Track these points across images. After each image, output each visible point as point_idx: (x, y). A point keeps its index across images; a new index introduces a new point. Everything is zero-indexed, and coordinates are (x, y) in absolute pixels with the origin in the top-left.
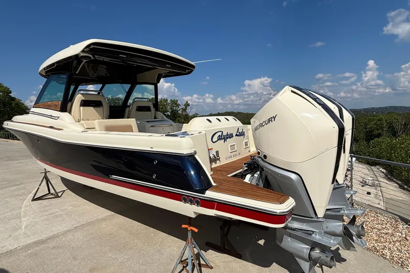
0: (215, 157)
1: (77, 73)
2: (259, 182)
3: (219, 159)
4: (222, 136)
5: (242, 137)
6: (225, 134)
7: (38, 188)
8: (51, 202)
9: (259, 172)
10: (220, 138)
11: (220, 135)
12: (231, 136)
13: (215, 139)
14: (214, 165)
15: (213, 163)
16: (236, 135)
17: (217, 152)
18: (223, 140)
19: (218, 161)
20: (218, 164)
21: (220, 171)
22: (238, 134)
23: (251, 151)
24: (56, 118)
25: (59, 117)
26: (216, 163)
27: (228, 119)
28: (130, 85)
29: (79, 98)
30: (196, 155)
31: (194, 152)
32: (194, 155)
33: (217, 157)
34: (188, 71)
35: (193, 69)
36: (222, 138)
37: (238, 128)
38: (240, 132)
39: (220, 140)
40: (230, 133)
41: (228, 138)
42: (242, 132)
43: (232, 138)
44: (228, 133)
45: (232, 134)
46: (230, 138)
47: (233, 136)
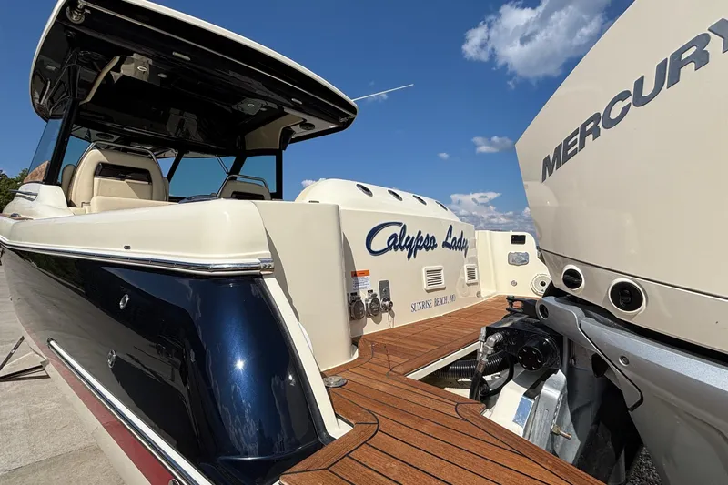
0: (375, 301)
3: (388, 309)
4: (401, 239)
5: (461, 253)
6: (412, 232)
7: (11, 354)
9: (560, 376)
10: (395, 243)
11: (394, 236)
12: (429, 244)
14: (370, 327)
15: (370, 321)
16: (445, 244)
17: (384, 286)
18: (406, 252)
19: (385, 315)
20: (386, 323)
21: (386, 349)
22: (450, 241)
23: (483, 295)
24: (33, 197)
25: (36, 195)
26: (378, 322)
27: (422, 201)
28: (234, 158)
29: (94, 156)
30: (269, 276)
31: (262, 265)
32: (261, 276)
33: (384, 300)
34: (342, 120)
35: (353, 116)
36: (403, 244)
37: (451, 227)
38: (455, 239)
39: (396, 249)
40: (428, 235)
41: (420, 248)
42: (460, 240)
43: (433, 248)
44: (420, 233)
45: (433, 237)
46: (427, 249)
47: (436, 246)
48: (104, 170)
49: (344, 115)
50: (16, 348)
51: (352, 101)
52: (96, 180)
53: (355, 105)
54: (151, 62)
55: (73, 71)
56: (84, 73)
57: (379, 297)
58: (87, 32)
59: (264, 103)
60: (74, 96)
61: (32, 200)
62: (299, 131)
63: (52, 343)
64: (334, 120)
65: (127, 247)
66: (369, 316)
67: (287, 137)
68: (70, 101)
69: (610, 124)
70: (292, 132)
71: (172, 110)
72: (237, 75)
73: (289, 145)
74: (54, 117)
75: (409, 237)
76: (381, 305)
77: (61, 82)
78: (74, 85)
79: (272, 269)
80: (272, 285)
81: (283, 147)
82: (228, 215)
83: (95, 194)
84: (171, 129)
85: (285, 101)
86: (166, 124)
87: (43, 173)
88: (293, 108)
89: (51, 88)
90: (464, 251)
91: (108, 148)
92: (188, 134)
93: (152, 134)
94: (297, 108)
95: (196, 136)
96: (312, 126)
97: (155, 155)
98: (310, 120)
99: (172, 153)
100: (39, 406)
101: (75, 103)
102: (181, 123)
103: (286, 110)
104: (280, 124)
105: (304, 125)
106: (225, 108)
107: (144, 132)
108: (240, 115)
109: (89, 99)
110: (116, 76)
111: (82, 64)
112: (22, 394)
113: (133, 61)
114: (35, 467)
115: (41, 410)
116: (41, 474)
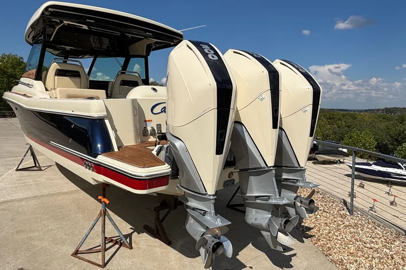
1: (51, 40)
7: (23, 159)
11: (164, 108)
13: (158, 110)
14: (151, 139)
15: (151, 137)
17: (159, 126)
24: (31, 86)
25: (32, 85)
28: (124, 59)
29: (54, 66)
30: (106, 119)
31: (104, 116)
32: (104, 119)
34: (176, 41)
35: (182, 39)
48: (60, 73)
49: (176, 39)
50: (25, 156)
51: (179, 32)
52: (56, 77)
53: (182, 33)
57: (156, 129)
61: (31, 88)
65: (73, 111)
66: (151, 135)
70: (152, 46)
73: (151, 52)
76: (157, 132)
79: (108, 118)
80: (107, 122)
81: (148, 54)
83: (56, 84)
100: (38, 180)
104: (145, 43)
114: (42, 196)
115: (40, 181)
116: (45, 198)
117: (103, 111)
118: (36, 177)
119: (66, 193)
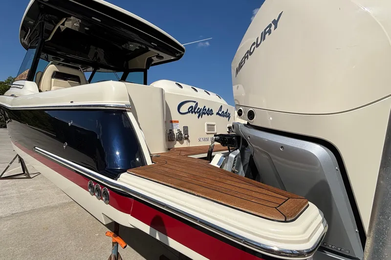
0: (180, 134)
2: (238, 167)
3: (187, 138)
4: (195, 109)
5: (226, 119)
6: (200, 106)
7: (9, 166)
8: (16, 182)
9: (238, 151)
10: (192, 110)
11: (192, 107)
12: (210, 112)
13: (184, 109)
14: (178, 145)
15: (178, 142)
16: (218, 114)
17: (186, 129)
18: (197, 115)
19: (185, 141)
20: (185, 144)
22: (220, 113)
24: (21, 87)
25: (23, 86)
26: (182, 143)
27: (208, 93)
28: (123, 73)
29: (51, 68)
30: (129, 111)
31: (126, 107)
32: (126, 111)
33: (185, 135)
34: (177, 55)
35: (183, 53)
36: (196, 111)
37: (221, 106)
38: (223, 112)
39: (192, 113)
40: (209, 109)
41: (205, 114)
42: (226, 113)
43: (211, 115)
44: (205, 107)
45: (211, 110)
46: (208, 114)
47: (213, 114)
48: (57, 75)
49: (178, 52)
50: (11, 163)
51: (182, 45)
52: (53, 80)
53: (184, 48)
54: (80, 21)
55: (42, 25)
56: (47, 25)
57: (182, 133)
58: (50, 5)
59: (139, 45)
60: (42, 37)
62: (156, 60)
63: (36, 148)
64: (173, 55)
65: (72, 102)
66: (177, 140)
67: (150, 63)
68: (40, 39)
69: (251, 54)
70: (152, 60)
71: (91, 47)
72: (125, 30)
73: (150, 67)
74: (31, 47)
75: (199, 108)
76: (184, 136)
77: (35, 30)
78: (43, 31)
79: (130, 109)
80: (130, 115)
81: (148, 68)
82: (114, 88)
83: (52, 86)
84: (91, 57)
85: (149, 44)
86: (88, 54)
87: (27, 75)
88: (153, 48)
89: (30, 32)
90: (228, 118)
91: (59, 64)
92: (99, 59)
93: (80, 58)
94: (155, 48)
95: (103, 61)
96: (162, 57)
97: (83, 70)
98: (161, 54)
99: (91, 69)
100: (24, 190)
101: (43, 40)
102: (96, 54)
103: (150, 49)
104: (146, 56)
105: (158, 56)
106: (119, 47)
107: (76, 57)
108: (127, 51)
109: (50, 39)
110: (63, 28)
111: (46, 21)
112: (15, 184)
113: (71, 20)
114: (24, 213)
115: (25, 191)
116: (27, 216)
117: (123, 99)
118: (22, 187)
119: (56, 207)
